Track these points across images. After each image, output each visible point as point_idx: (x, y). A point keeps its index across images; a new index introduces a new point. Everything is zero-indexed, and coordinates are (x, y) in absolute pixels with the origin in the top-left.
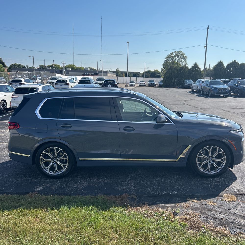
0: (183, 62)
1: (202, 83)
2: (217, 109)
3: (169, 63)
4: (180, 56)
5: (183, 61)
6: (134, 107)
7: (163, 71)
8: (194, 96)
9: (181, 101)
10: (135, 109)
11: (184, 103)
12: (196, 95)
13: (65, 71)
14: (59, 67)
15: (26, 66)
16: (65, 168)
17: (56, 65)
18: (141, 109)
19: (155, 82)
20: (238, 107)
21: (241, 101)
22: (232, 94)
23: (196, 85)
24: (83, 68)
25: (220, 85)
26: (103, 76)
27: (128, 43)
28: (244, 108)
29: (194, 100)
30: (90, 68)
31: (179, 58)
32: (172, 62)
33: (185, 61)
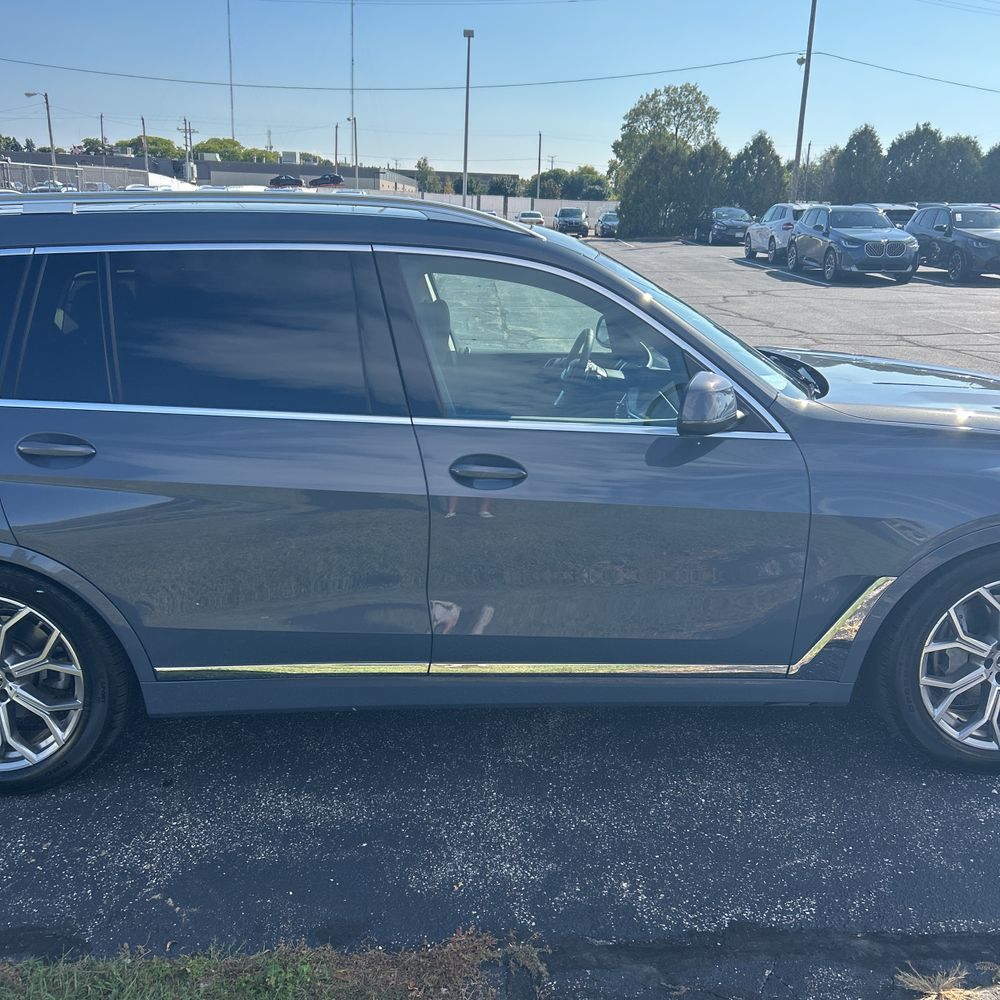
0: (702, 132)
1: (792, 221)
2: (878, 338)
3: (641, 136)
4: (688, 109)
5: (700, 128)
6: (501, 323)
7: (614, 172)
8: (759, 277)
9: (708, 300)
10: (506, 335)
11: (724, 306)
12: (767, 273)
13: (195, 167)
14: (166, 151)
15: (23, 144)
16: (63, 729)
17: (155, 142)
18: (529, 334)
19: (584, 216)
20: (968, 326)
21: (972, 301)
22: (921, 269)
23: (767, 229)
24: (276, 154)
25: (875, 230)
26: (361, 187)
27: (469, 34)
28: (995, 330)
29: (764, 293)
30: (304, 156)
31: (684, 115)
32: (652, 133)
33: (709, 131)
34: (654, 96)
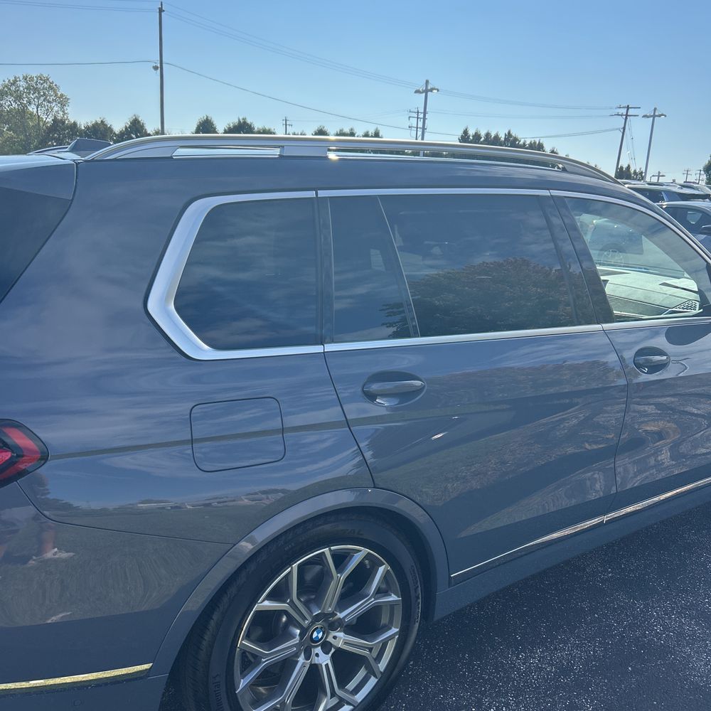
0: (58, 112)
5: (56, 109)
32: (17, 110)
33: (63, 111)
34: (15, 81)
